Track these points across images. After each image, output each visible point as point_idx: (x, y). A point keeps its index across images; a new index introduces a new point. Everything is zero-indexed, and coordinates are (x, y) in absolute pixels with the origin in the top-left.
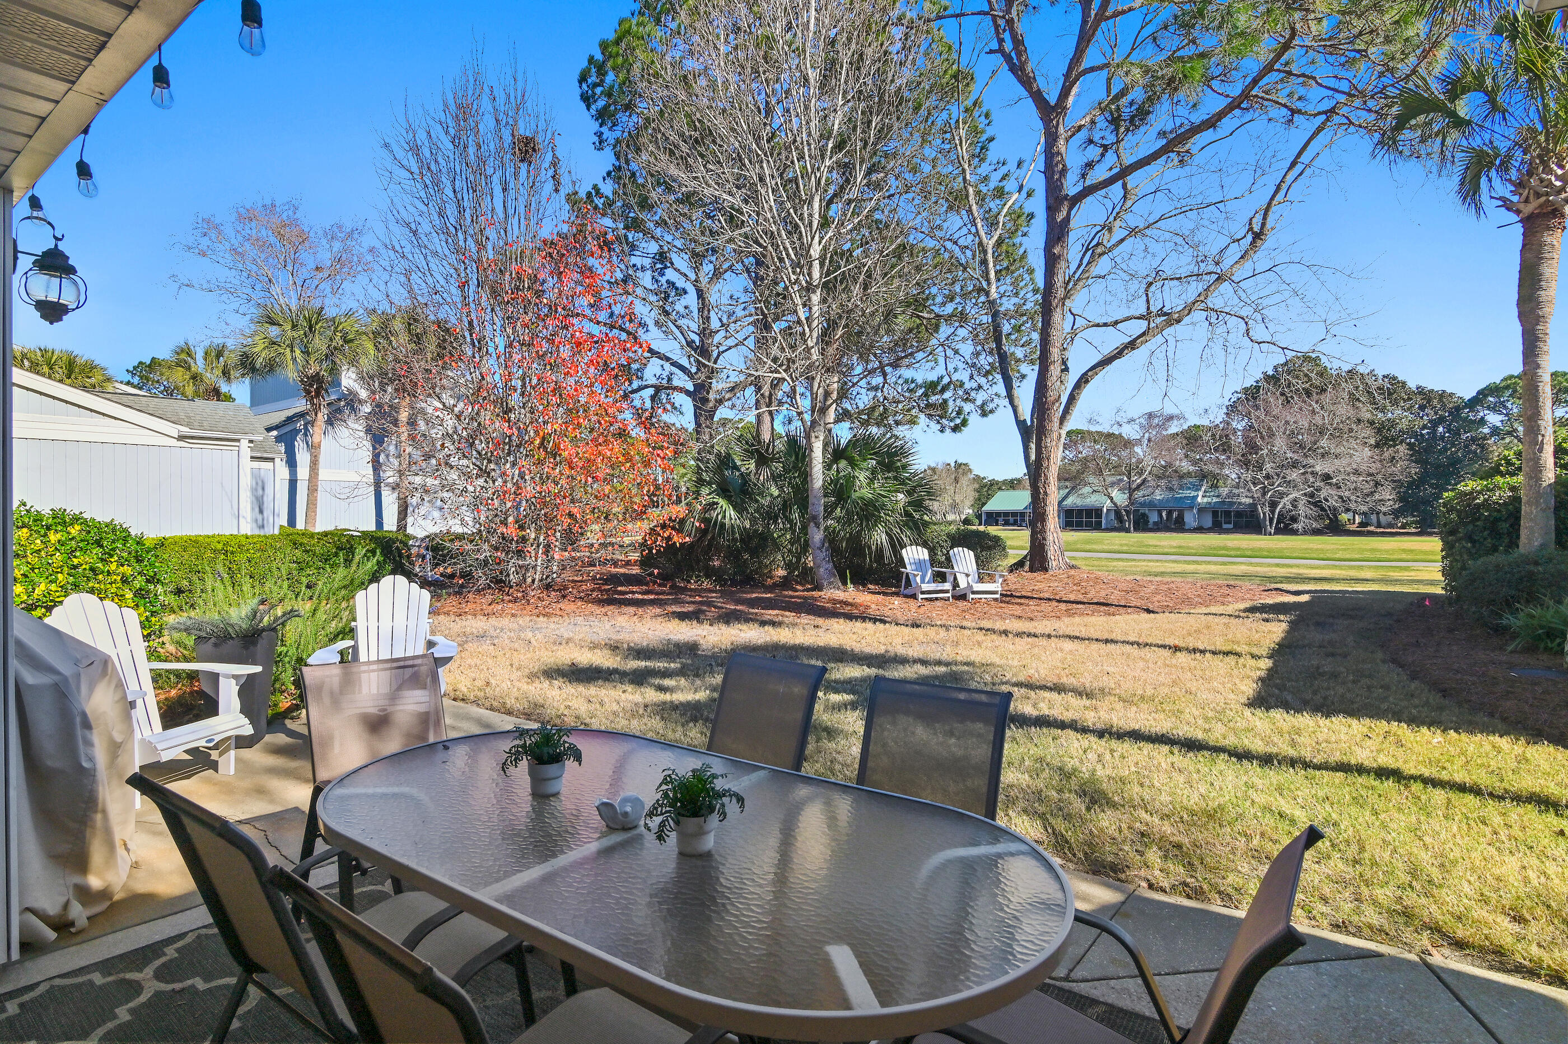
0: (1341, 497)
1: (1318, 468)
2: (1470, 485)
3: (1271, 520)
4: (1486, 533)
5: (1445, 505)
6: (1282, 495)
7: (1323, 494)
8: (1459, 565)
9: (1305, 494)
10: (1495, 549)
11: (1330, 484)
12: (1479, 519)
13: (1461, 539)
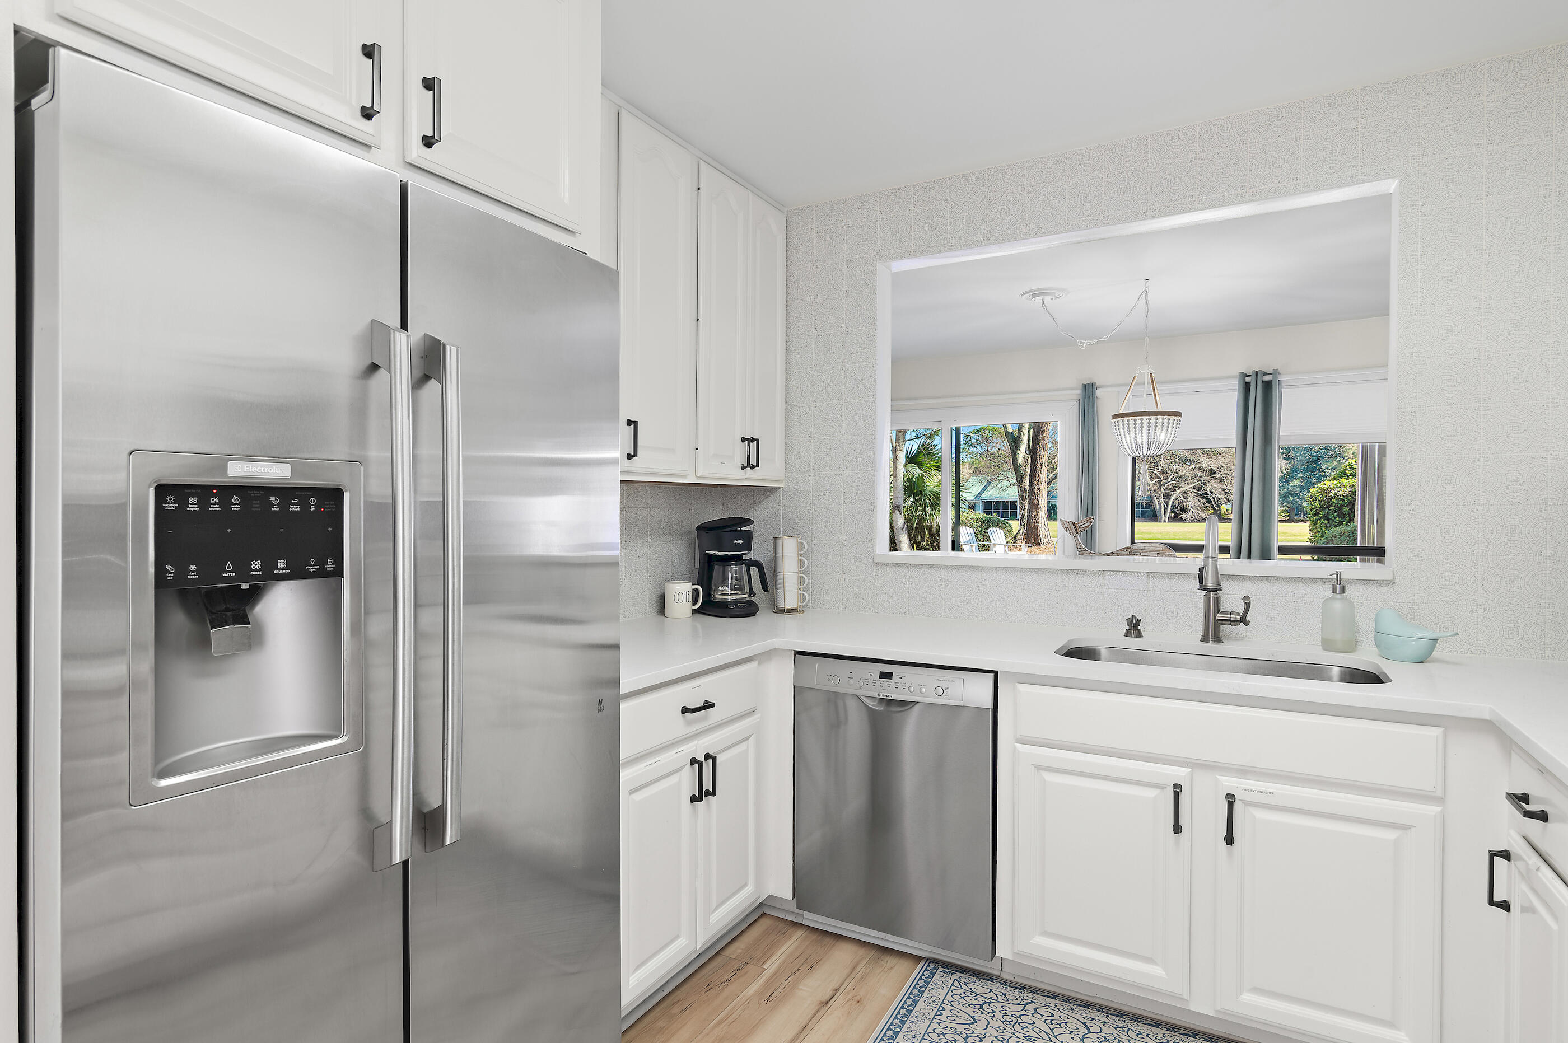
0: (1223, 490)
1: (1204, 465)
2: (1326, 484)
3: (1165, 509)
4: (1336, 514)
5: (1311, 497)
6: (1175, 488)
7: (1209, 487)
8: (1320, 534)
9: (1194, 488)
10: (1341, 523)
11: (1215, 478)
12: (1331, 506)
13: (1321, 518)
